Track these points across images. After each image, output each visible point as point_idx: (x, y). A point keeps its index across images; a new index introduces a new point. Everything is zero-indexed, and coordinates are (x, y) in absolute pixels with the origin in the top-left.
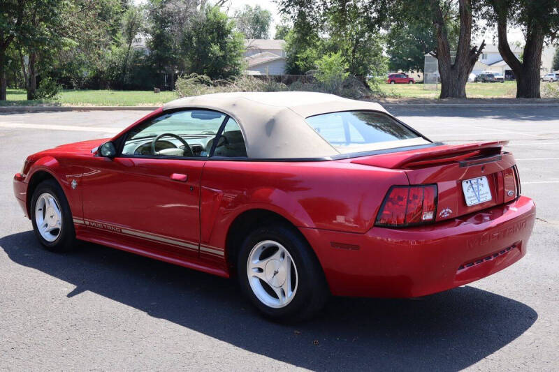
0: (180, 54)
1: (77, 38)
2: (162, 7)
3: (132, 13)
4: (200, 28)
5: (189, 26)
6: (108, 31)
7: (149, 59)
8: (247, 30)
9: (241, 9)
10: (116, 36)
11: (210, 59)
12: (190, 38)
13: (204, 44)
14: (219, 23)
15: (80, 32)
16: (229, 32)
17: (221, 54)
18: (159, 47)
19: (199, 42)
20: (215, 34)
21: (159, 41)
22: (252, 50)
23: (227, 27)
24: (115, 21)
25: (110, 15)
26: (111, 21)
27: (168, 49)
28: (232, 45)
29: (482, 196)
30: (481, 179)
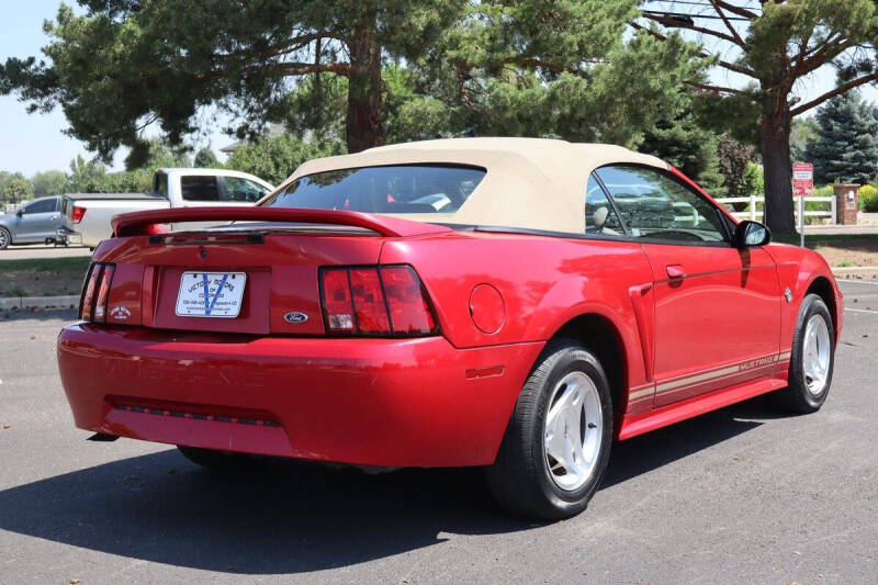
29: (220, 306)
30: (234, 277)
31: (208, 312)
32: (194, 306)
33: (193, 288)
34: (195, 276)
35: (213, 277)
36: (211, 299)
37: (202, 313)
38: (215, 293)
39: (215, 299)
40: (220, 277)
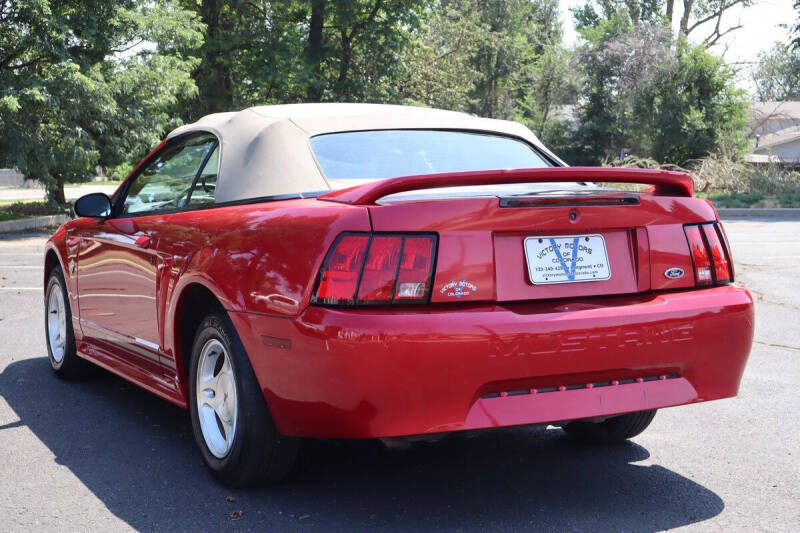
0: (631, 127)
1: (434, 100)
2: (602, 48)
3: (550, 61)
4: (666, 82)
5: (648, 79)
6: (510, 92)
7: (577, 136)
8: (777, 87)
9: (767, 50)
10: (524, 100)
11: (685, 135)
12: (650, 101)
13: (675, 109)
14: (701, 72)
15: (438, 91)
16: (720, 86)
17: (704, 126)
18: (595, 117)
19: (665, 105)
20: (695, 92)
21: (598, 107)
22: (780, 120)
23: (717, 78)
24: (522, 74)
25: (514, 66)
26: (514, 74)
27: (610, 120)
28: (725, 110)
29: (583, 270)
30: (587, 239)
31: (572, 277)
32: (549, 272)
33: (542, 255)
34: (540, 241)
35: (563, 241)
36: (569, 264)
37: (564, 279)
38: (570, 257)
39: (574, 264)
40: (570, 240)
